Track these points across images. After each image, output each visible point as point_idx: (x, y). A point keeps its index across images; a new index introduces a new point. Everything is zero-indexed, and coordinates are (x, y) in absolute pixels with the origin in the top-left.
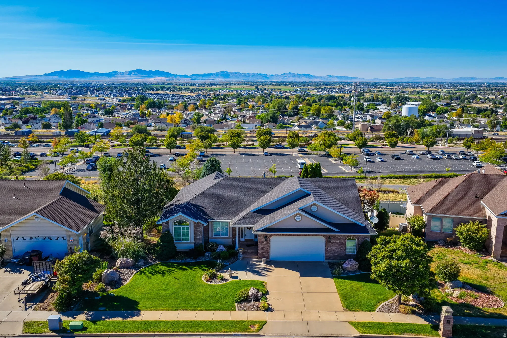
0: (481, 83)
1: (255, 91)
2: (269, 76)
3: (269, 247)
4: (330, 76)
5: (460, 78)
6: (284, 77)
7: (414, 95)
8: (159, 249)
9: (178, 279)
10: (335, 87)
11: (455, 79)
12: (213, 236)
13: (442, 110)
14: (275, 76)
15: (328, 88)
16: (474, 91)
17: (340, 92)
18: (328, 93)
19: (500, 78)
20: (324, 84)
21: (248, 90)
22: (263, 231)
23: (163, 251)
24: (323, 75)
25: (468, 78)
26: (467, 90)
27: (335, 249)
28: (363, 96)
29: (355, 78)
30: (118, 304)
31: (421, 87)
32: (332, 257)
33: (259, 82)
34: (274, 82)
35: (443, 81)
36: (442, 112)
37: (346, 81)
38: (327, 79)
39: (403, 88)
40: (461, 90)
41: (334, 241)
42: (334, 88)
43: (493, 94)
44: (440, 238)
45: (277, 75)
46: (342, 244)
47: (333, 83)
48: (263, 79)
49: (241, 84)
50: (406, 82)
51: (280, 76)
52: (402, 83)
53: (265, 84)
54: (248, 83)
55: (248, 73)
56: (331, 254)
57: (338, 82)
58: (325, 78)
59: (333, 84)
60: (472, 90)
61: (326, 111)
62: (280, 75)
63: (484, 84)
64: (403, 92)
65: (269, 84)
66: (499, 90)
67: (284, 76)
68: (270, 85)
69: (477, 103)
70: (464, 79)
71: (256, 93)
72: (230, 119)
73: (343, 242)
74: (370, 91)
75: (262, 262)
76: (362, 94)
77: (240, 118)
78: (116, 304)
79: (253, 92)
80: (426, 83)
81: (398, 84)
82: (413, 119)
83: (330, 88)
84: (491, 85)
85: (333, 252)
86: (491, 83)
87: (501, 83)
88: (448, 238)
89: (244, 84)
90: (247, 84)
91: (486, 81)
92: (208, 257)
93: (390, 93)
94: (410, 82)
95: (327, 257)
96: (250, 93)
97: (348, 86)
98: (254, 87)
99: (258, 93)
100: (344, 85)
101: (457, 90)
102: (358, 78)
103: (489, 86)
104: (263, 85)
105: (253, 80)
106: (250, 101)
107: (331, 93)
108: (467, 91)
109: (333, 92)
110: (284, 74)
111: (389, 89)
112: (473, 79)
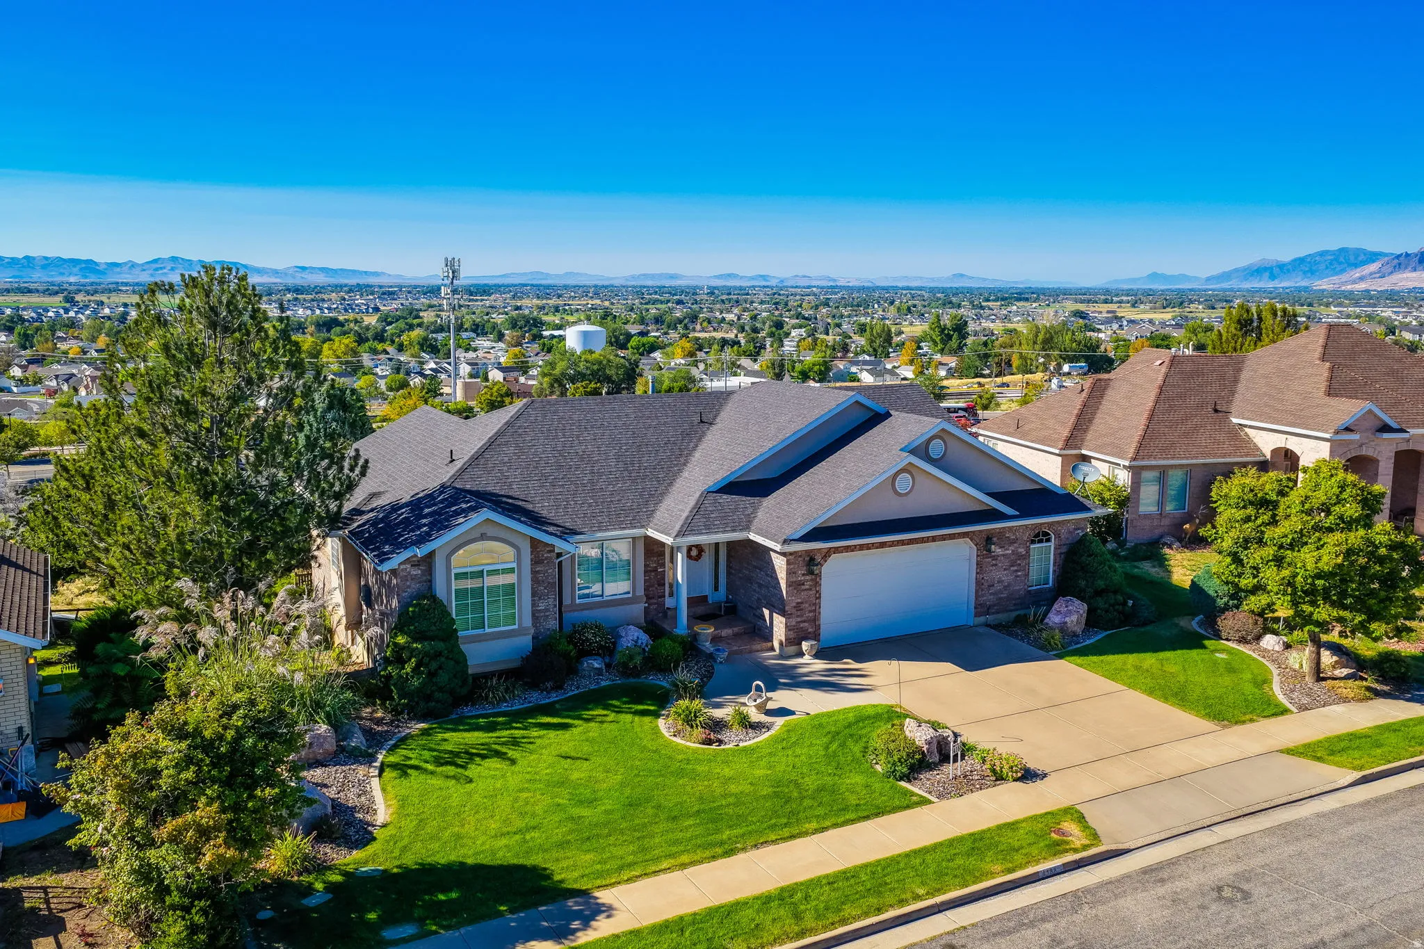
0: (697, 287)
1: (67, 311)
2: (105, 266)
3: (820, 598)
4: (303, 268)
5: (644, 275)
6: (157, 269)
7: (547, 314)
8: (414, 670)
9: (586, 760)
10: (325, 297)
11: (633, 277)
12: (578, 601)
13: (644, 345)
14: (125, 269)
15: (305, 300)
16: (684, 303)
17: (346, 310)
18: (309, 312)
19: (729, 275)
20: (289, 290)
21: (40, 308)
22: (806, 538)
23: (431, 675)
24: (279, 266)
25: (661, 276)
26: (668, 301)
27: (1000, 575)
28: (418, 317)
29: (376, 274)
30: (454, 895)
31: (559, 296)
32: (995, 605)
33: (70, 284)
34: (126, 284)
35: (606, 283)
36: (645, 350)
37: (353, 281)
38: (294, 277)
39: (514, 297)
40: (655, 302)
41: (999, 551)
42: (324, 300)
43: (729, 312)
44: (1160, 530)
45: (133, 265)
46: (1021, 557)
47: (316, 287)
48: (86, 277)
49: (8, 291)
50: (516, 285)
51: (143, 267)
52: (508, 286)
53: (96, 292)
54: (32, 286)
55: (27, 258)
56: (991, 594)
57: (329, 286)
58: (286, 274)
59: (319, 289)
60: (680, 302)
61: (339, 353)
62: (143, 265)
63: (702, 288)
64: (518, 308)
65: (110, 291)
66: (737, 302)
67: (155, 266)
68: (114, 294)
69: (703, 330)
70: (653, 276)
71: (72, 314)
72: (15, 389)
73: (1022, 551)
74: (431, 306)
75: (801, 654)
76: (415, 313)
77: (54, 383)
78: (442, 897)
79: (62, 311)
80: (566, 287)
81: (498, 288)
82: (612, 357)
83: (313, 300)
84: (716, 292)
85: (998, 587)
86: (715, 288)
87: (735, 288)
88: (1187, 526)
89: (17, 289)
90: (30, 291)
91: (704, 283)
92: (599, 672)
93: (486, 310)
94: (526, 285)
95: (982, 608)
96: (51, 314)
97: (362, 295)
98: (59, 298)
99: (80, 316)
100: (350, 291)
101: (646, 304)
102: (383, 273)
103: (712, 293)
104: (88, 293)
105: (50, 280)
106: (59, 337)
107: (318, 312)
108: (670, 305)
109: (326, 311)
110: (155, 261)
111: (477, 300)
112: (672, 277)
